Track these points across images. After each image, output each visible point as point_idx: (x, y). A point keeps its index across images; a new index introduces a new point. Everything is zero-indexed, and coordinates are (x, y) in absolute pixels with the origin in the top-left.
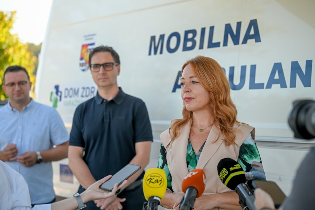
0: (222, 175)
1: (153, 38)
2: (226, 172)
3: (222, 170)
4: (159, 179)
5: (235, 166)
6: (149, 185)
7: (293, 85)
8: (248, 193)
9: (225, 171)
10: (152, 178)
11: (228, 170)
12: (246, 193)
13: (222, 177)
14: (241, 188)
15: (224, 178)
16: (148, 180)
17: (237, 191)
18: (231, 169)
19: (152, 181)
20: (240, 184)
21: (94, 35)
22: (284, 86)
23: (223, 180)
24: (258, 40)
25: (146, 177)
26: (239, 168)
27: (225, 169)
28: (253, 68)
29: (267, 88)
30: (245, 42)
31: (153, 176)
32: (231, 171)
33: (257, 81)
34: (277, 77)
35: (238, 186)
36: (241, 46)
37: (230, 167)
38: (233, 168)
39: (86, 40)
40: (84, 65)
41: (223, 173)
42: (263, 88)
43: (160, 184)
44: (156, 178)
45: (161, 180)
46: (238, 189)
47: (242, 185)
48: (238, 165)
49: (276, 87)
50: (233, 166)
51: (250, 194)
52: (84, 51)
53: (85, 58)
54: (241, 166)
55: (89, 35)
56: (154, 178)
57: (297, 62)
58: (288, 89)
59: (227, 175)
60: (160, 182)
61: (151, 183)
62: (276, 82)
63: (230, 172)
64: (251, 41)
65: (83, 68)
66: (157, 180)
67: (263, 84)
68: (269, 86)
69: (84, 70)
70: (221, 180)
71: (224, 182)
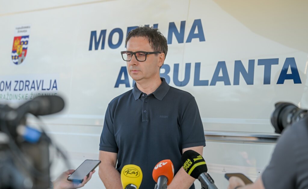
0: (186, 165)
1: (94, 33)
2: (190, 163)
3: (186, 161)
4: (136, 172)
5: (198, 157)
6: (127, 175)
7: (236, 82)
8: (210, 181)
9: (189, 161)
10: (129, 170)
11: (192, 161)
12: (208, 181)
13: (186, 167)
14: (203, 176)
15: (188, 168)
16: (126, 172)
17: (200, 179)
18: (195, 160)
19: (129, 172)
20: (203, 174)
21: (27, 27)
22: (227, 83)
23: (187, 170)
24: (202, 39)
25: (124, 170)
26: (201, 158)
27: (189, 160)
28: (198, 65)
29: (211, 85)
30: (189, 40)
31: (130, 169)
32: (194, 161)
33: (202, 78)
34: (221, 74)
35: (201, 175)
36: (185, 44)
37: (194, 158)
38: (196, 159)
39: (19, 32)
40: (16, 57)
41: (187, 164)
42: (207, 85)
43: (136, 175)
44: (133, 171)
45: (137, 173)
46: (201, 177)
47: (205, 174)
48: (200, 156)
49: (220, 84)
50: (196, 158)
51: (212, 182)
52: (17, 43)
53: (18, 51)
54: (202, 157)
55: (22, 28)
56: (131, 171)
57: (240, 61)
58: (232, 87)
59: (191, 166)
60: (136, 174)
61: (128, 174)
62: (220, 79)
63: (194, 163)
64: (195, 41)
65: (17, 61)
66: (134, 172)
67: (208, 81)
68: (213, 83)
69: (16, 63)
70: (185, 170)
71: (187, 172)
